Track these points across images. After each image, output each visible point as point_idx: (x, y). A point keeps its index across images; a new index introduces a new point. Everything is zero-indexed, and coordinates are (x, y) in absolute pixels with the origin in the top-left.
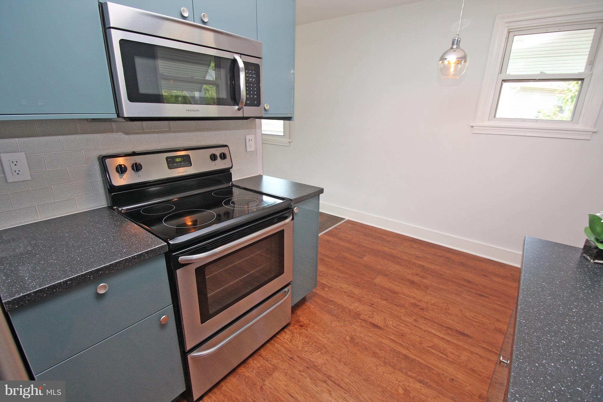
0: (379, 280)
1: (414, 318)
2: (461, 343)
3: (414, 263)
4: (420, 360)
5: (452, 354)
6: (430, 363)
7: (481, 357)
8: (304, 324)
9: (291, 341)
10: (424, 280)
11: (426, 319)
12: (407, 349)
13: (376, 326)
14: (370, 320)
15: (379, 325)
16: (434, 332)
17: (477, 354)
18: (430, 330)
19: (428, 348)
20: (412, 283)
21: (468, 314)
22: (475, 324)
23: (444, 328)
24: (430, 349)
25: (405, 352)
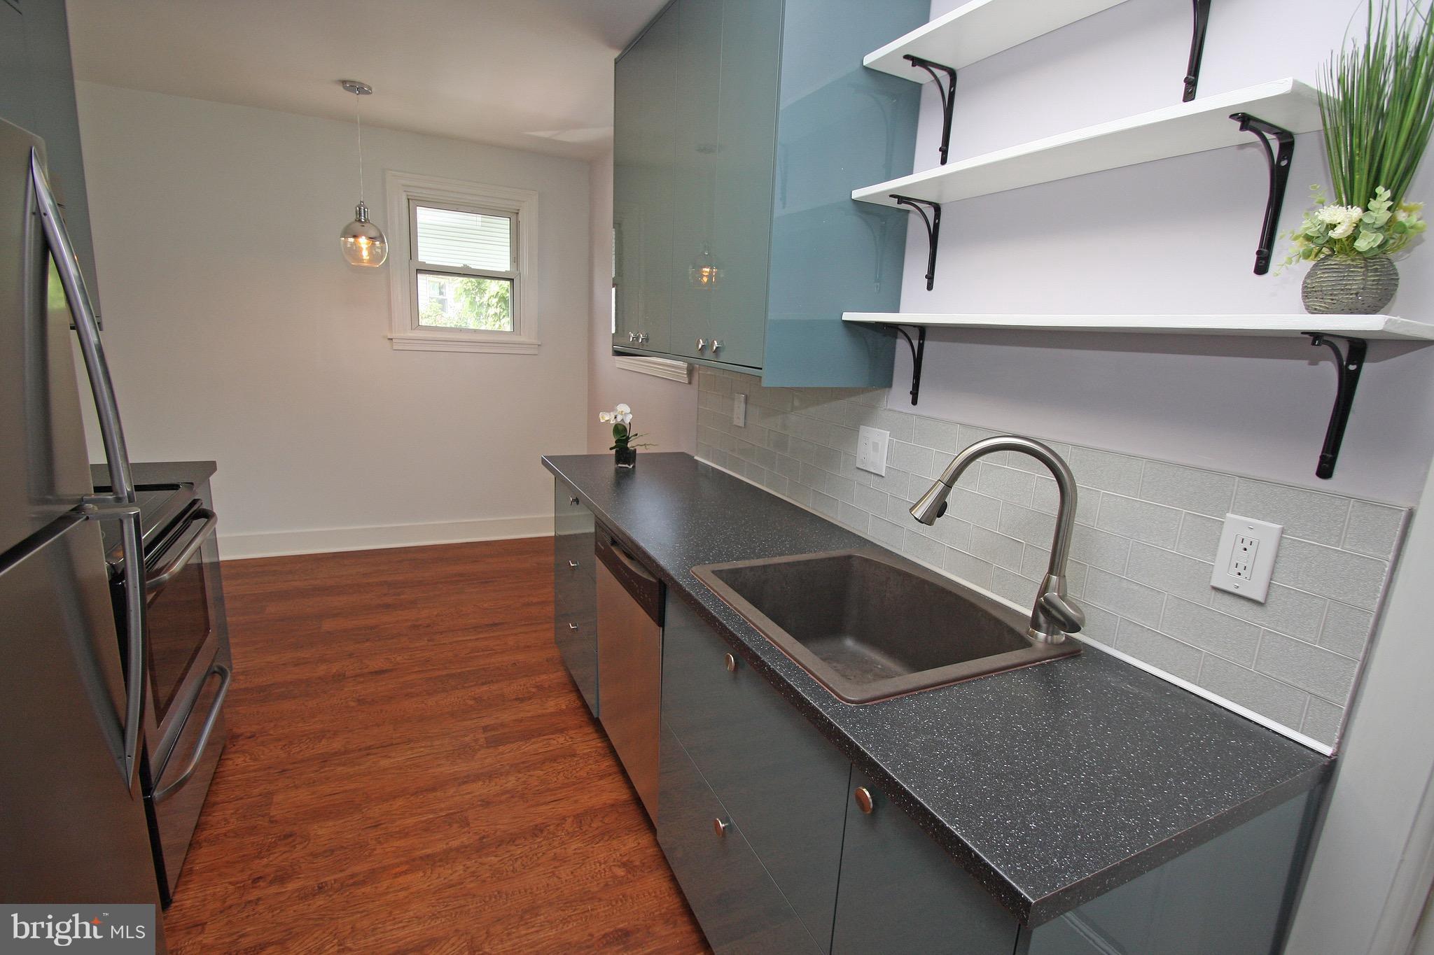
0: (328, 625)
1: (426, 639)
2: (498, 633)
3: (368, 583)
4: (468, 669)
5: (498, 645)
6: (481, 665)
7: (526, 633)
8: (254, 732)
9: (255, 760)
10: (402, 597)
11: (441, 633)
12: (446, 669)
13: (382, 672)
14: (366, 671)
15: (384, 669)
16: (460, 639)
17: (521, 633)
18: (455, 639)
19: (468, 655)
20: (387, 606)
21: (485, 605)
22: (499, 610)
23: (471, 630)
24: (472, 655)
25: (445, 673)
